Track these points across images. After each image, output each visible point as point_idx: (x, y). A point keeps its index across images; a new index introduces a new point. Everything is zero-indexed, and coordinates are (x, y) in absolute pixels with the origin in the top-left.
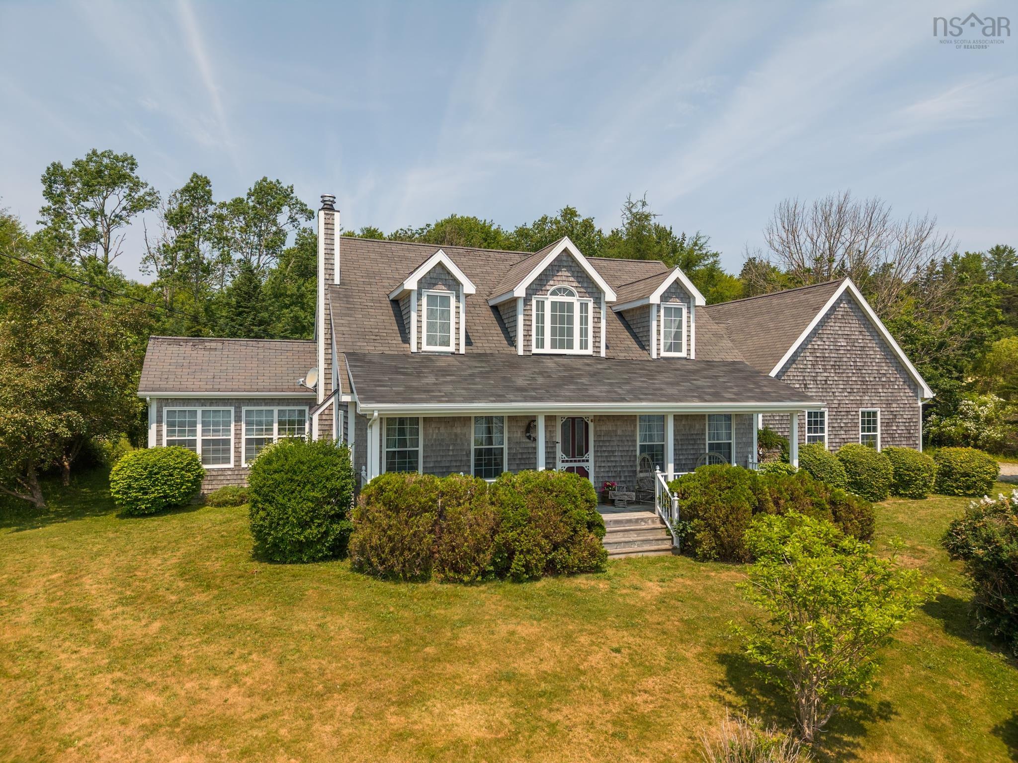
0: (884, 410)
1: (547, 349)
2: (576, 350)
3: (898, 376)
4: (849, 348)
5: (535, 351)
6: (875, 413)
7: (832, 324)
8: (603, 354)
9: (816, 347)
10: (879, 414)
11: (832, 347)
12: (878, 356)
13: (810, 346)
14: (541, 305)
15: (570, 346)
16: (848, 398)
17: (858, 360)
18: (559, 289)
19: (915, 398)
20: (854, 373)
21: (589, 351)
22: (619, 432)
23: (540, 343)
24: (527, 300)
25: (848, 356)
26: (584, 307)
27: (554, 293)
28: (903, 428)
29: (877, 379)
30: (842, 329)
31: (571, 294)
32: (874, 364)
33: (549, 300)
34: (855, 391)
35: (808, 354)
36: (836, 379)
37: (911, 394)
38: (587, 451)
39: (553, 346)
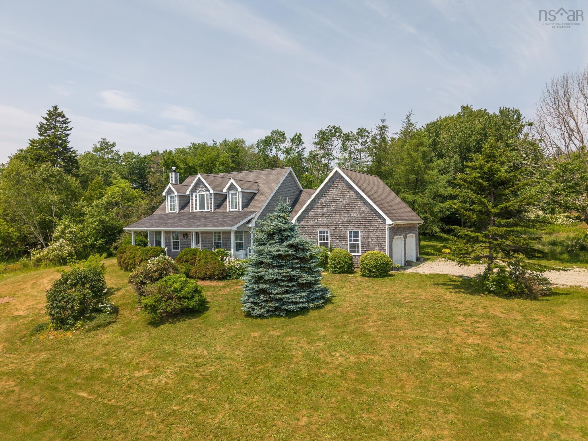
0: (362, 230)
1: (198, 210)
2: (206, 210)
3: (372, 213)
4: (341, 200)
5: (195, 211)
6: (358, 233)
7: (332, 189)
8: (213, 211)
9: (323, 201)
10: (360, 232)
11: (331, 201)
12: (359, 203)
13: (320, 201)
14: (196, 196)
15: (204, 209)
16: (341, 225)
17: (347, 206)
18: (201, 190)
19: (384, 224)
20: (344, 212)
21: (209, 210)
22: (208, 237)
23: (196, 209)
24: (192, 195)
25: (341, 204)
26: (207, 195)
27: (199, 192)
28: (376, 240)
29: (359, 215)
30: (337, 191)
31: (204, 192)
32: (357, 207)
33: (198, 194)
34: (345, 221)
35: (319, 205)
36: (334, 215)
37: (381, 222)
38: (199, 243)
39: (200, 209)
